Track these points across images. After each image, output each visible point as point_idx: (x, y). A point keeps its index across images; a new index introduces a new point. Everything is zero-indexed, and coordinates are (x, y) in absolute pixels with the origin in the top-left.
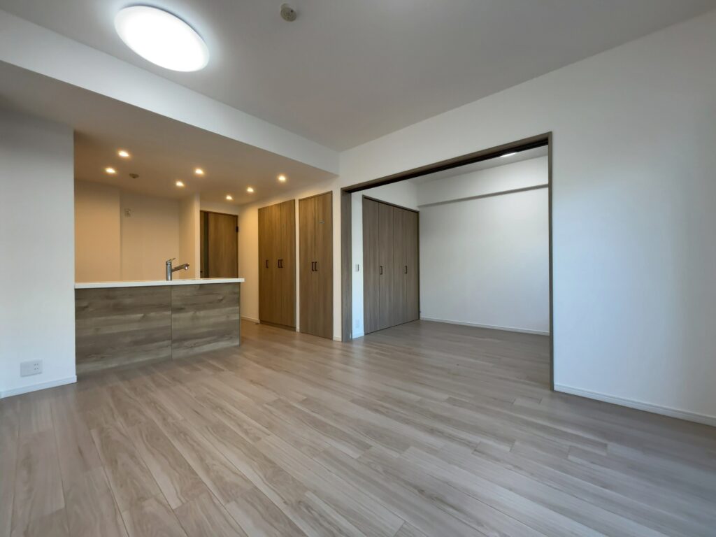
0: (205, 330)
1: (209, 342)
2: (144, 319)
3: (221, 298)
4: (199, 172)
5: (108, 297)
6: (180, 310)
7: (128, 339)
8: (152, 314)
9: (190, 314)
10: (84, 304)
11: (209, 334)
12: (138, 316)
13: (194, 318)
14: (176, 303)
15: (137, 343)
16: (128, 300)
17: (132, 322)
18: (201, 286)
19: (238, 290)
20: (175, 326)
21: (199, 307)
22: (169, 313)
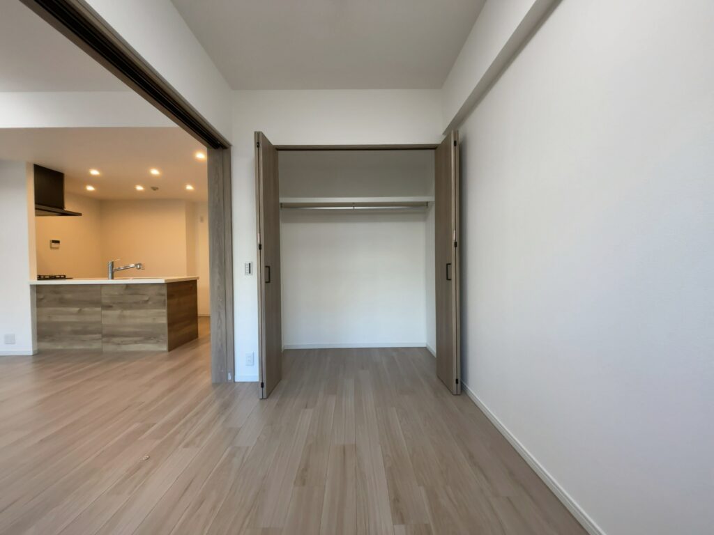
1: (136, 342)
2: (80, 312)
3: (146, 298)
5: (57, 293)
6: (109, 307)
7: (69, 328)
8: (86, 309)
9: (117, 312)
10: (41, 296)
11: (136, 334)
12: (76, 309)
13: (122, 317)
14: (106, 301)
15: (76, 332)
16: (68, 296)
17: (72, 314)
18: (127, 285)
19: (165, 291)
20: (105, 322)
21: (124, 306)
22: (99, 309)
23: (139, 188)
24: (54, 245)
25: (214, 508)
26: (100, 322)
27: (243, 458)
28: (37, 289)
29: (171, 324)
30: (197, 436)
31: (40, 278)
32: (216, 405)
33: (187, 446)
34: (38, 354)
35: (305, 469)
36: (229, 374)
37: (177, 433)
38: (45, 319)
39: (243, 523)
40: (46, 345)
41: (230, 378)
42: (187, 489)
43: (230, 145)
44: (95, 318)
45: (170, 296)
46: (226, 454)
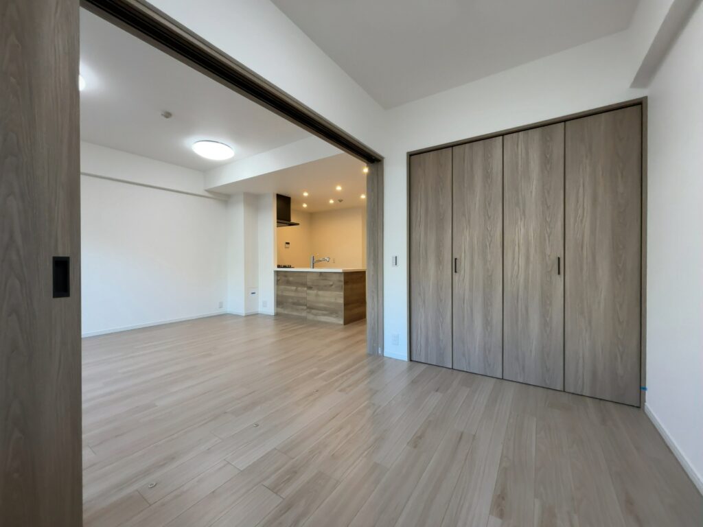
0: (322, 305)
1: (325, 315)
2: (296, 290)
3: (331, 283)
4: (339, 188)
5: (286, 276)
6: (310, 288)
7: (290, 300)
8: (299, 288)
9: (315, 292)
10: (279, 278)
11: (325, 309)
12: (294, 288)
13: (317, 295)
14: (309, 284)
15: (294, 304)
16: (291, 279)
17: (292, 291)
18: (321, 273)
19: (342, 278)
20: (309, 298)
21: (320, 288)
22: (306, 289)
23: (331, 202)
24: (287, 245)
25: (347, 435)
26: (305, 298)
27: (375, 411)
28: (277, 273)
29: (346, 304)
30: (349, 386)
31: (279, 266)
32: (366, 369)
33: (341, 391)
34: (277, 314)
35: (420, 437)
36: (379, 348)
37: (337, 381)
38: (280, 293)
39: (363, 453)
40: (281, 310)
41: (380, 352)
42: (334, 418)
43: (383, 158)
44: (304, 295)
45: (346, 282)
46: (364, 405)
